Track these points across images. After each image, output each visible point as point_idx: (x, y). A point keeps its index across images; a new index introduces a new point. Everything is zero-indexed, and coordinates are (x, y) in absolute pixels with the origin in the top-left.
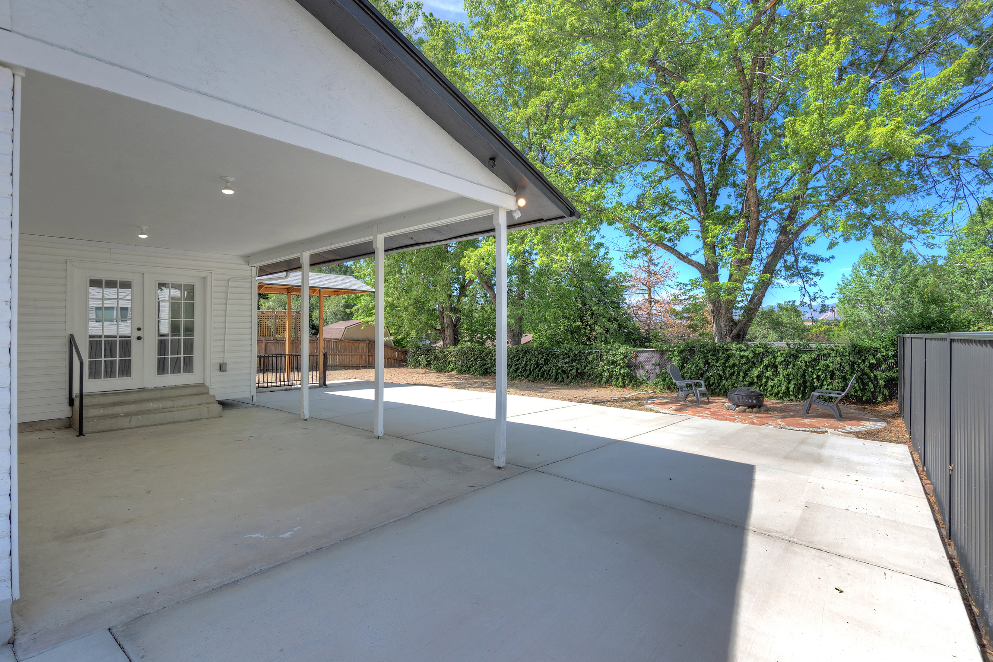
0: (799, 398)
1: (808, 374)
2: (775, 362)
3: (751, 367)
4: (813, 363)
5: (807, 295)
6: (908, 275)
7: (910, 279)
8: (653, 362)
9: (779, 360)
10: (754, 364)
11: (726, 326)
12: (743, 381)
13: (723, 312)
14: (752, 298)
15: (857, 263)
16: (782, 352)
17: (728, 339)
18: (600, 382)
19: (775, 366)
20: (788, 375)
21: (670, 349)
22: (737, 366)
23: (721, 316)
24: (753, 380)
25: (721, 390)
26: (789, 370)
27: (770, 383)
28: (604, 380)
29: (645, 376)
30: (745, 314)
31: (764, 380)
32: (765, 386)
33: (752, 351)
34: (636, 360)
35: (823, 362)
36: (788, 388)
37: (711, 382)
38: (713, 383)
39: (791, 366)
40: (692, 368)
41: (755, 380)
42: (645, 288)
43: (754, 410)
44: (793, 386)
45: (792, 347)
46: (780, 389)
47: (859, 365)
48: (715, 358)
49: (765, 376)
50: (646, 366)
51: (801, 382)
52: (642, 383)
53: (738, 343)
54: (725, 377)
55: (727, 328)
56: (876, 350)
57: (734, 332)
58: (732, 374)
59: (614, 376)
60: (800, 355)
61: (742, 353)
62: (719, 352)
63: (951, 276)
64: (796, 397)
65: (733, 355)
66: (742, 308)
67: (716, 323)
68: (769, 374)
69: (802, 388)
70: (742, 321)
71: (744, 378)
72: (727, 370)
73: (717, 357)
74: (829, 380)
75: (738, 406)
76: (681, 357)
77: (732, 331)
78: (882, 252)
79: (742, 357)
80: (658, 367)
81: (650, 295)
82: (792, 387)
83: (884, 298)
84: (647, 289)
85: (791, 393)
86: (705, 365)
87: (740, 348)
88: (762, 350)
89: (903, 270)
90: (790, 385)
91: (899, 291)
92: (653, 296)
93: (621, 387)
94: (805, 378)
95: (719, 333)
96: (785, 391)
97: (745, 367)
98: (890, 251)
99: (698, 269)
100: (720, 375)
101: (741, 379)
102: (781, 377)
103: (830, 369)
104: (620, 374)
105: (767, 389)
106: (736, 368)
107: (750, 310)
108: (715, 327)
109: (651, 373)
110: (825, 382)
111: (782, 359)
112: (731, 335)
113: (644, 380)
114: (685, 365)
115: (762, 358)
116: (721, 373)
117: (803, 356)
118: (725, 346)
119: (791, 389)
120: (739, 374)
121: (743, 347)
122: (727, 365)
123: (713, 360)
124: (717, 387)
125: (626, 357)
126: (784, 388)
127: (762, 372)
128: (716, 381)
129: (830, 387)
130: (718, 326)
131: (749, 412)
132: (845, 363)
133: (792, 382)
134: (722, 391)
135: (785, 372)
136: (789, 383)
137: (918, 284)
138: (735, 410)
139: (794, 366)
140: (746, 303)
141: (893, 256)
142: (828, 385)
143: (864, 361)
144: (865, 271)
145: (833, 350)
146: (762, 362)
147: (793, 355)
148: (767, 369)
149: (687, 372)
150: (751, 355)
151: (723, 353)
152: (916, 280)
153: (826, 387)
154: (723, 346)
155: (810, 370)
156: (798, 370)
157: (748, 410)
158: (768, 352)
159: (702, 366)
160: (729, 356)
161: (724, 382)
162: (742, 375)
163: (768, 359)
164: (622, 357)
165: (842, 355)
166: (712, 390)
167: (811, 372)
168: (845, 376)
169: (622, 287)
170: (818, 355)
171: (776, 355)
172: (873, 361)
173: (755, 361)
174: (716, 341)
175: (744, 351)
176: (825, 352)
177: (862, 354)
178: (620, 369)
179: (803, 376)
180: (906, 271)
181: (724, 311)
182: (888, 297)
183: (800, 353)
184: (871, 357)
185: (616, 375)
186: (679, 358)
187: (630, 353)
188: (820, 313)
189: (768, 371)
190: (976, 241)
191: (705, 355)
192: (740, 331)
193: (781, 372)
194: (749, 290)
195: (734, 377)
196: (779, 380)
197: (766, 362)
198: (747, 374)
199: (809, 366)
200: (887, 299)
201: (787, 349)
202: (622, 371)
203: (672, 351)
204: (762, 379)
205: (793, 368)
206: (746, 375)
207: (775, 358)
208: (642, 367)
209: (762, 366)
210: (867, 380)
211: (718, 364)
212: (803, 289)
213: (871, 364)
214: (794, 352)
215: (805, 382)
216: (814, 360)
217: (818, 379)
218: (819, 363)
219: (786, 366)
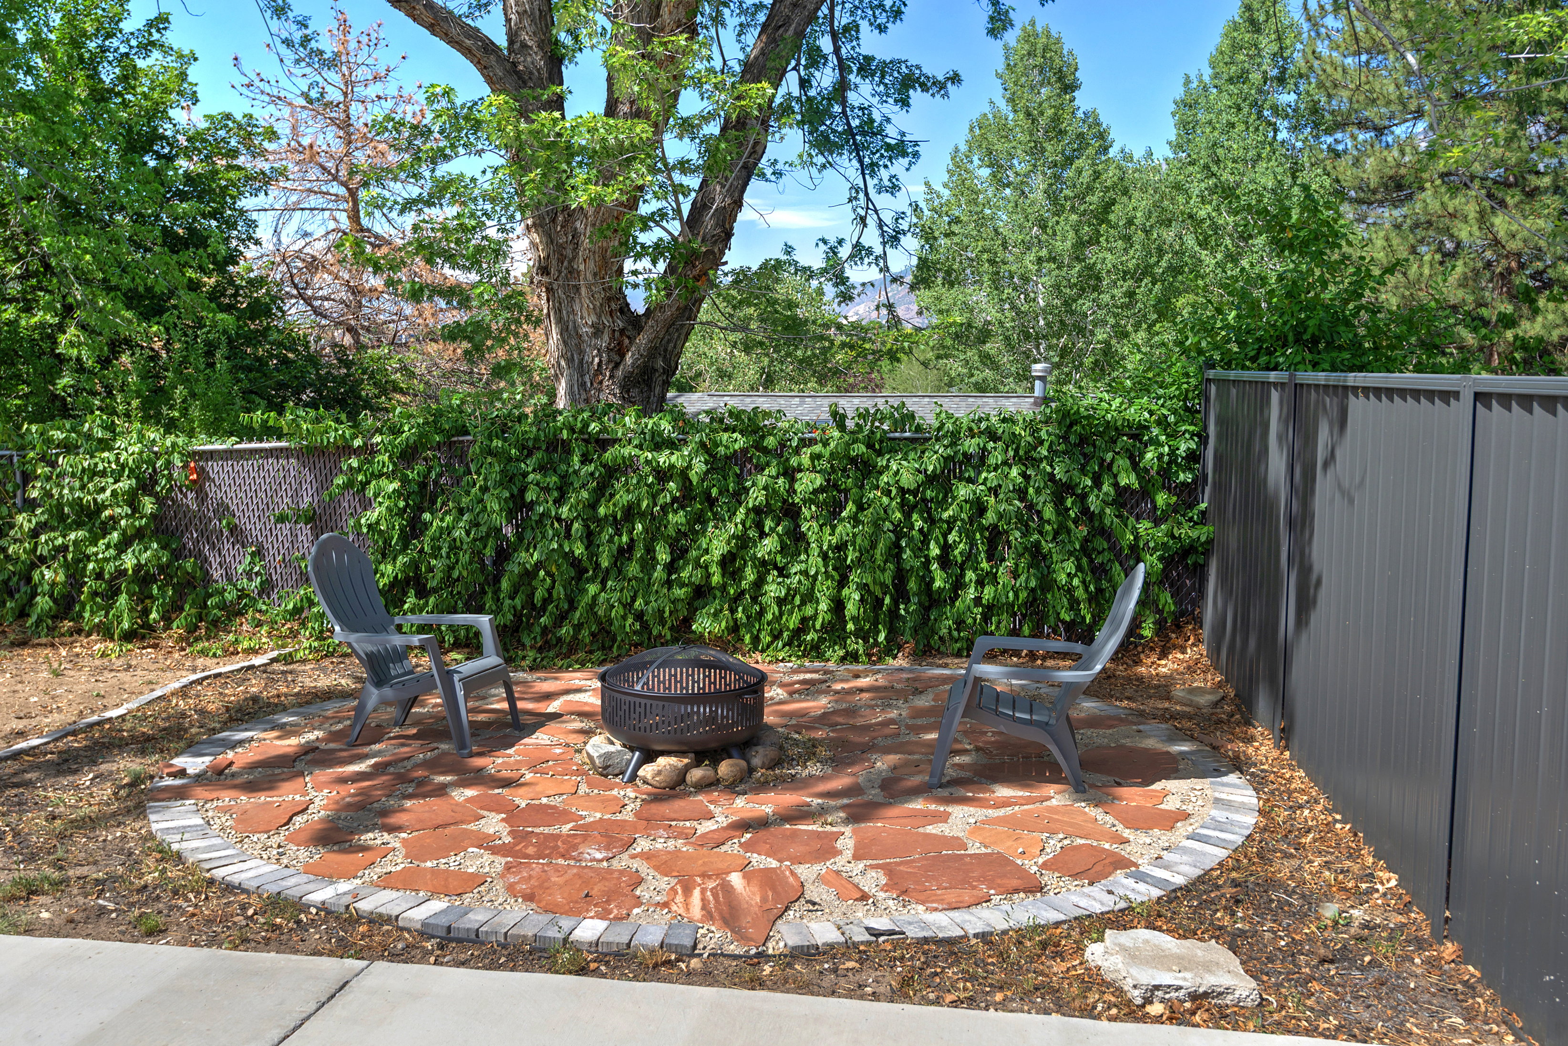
0: (876, 644)
1: (911, 539)
2: (792, 491)
3: (700, 519)
4: (929, 494)
5: (871, 221)
6: (1090, 189)
7: (1094, 199)
8: (285, 504)
9: (807, 482)
10: (711, 502)
11: (597, 332)
12: (669, 584)
13: (585, 267)
14: (698, 209)
15: (963, 148)
16: (818, 448)
17: (609, 393)
18: (22, 614)
19: (791, 512)
20: (841, 547)
21: (358, 442)
22: (642, 515)
23: (577, 289)
24: (709, 576)
25: (578, 627)
26: (844, 529)
27: (773, 589)
28: (43, 602)
29: (249, 575)
30: (672, 280)
31: (750, 575)
32: (754, 599)
33: (702, 444)
34: (202, 497)
35: (963, 491)
36: (838, 606)
37: (540, 594)
38: (547, 601)
39: (851, 507)
40: (456, 534)
41: (716, 579)
42: (336, 189)
43: (725, 768)
44: (857, 596)
45: (850, 424)
46: (809, 611)
47: (1083, 497)
48: (553, 480)
49: (754, 558)
50: (253, 527)
51: (887, 577)
52: (234, 612)
53: (645, 413)
54: (598, 565)
55: (604, 342)
56: (1138, 432)
57: (629, 359)
58: (624, 553)
59: (90, 584)
60: (881, 462)
61: (663, 458)
62: (568, 452)
63: (1181, 199)
64: (866, 640)
65: (627, 466)
66: (657, 251)
67: (559, 321)
68: (768, 546)
69: (887, 600)
70: (660, 307)
71: (671, 567)
72: (605, 537)
73: (564, 477)
74: (985, 565)
75: (649, 756)
76: (405, 481)
77: (622, 356)
78: (1028, 114)
79: (663, 475)
80: (307, 530)
81: (354, 217)
82: (852, 596)
83: (1031, 256)
84: (342, 191)
85: (850, 626)
86: (510, 518)
87: (656, 433)
88: (739, 442)
89: (1080, 172)
90: (845, 592)
91: (1071, 234)
92: (365, 222)
93: (129, 636)
94: (898, 556)
95: (570, 361)
96: (828, 617)
97: (678, 518)
98: (1050, 112)
99: (478, 63)
100: (575, 563)
101: (659, 573)
102: (815, 563)
103: (990, 517)
104: (121, 573)
105: (761, 613)
106: (639, 527)
107: (691, 258)
108: (555, 335)
109: (274, 556)
110: (970, 575)
111: (819, 481)
112: (619, 373)
113: (243, 594)
114: (427, 516)
115: (740, 478)
116: (579, 550)
117: (894, 467)
118: (594, 427)
119: (851, 609)
120: (650, 550)
121: (666, 426)
122: (602, 511)
123: (547, 489)
124: (561, 618)
125: (146, 485)
126: (823, 606)
127: (743, 542)
128: (559, 591)
129: (988, 593)
130: (569, 333)
131: (704, 786)
132: (1038, 491)
133: (854, 577)
134: (585, 633)
135: (829, 539)
136: (843, 582)
137: (1112, 217)
138: (634, 777)
139: (861, 508)
140: (675, 227)
141: (1056, 130)
142: (980, 583)
143: (1097, 483)
144: (985, 172)
145: (993, 436)
146: (739, 494)
147: (853, 460)
148: (759, 526)
149: (436, 552)
150: (699, 466)
151: (586, 459)
152: (1108, 206)
153: (971, 593)
154: (586, 425)
155: (919, 524)
156: (876, 524)
157: (696, 774)
158: (766, 451)
159: (499, 520)
160: (612, 472)
161: (592, 589)
162: (663, 555)
163: (762, 480)
164: (125, 484)
165: (1027, 459)
166: (545, 630)
167: (921, 530)
168: (1037, 545)
169: (233, 175)
170: (947, 459)
171: (794, 461)
172: (1128, 479)
173: (714, 492)
174: (561, 404)
175: (673, 445)
176: (971, 445)
177: (1089, 449)
178: (122, 547)
179: (894, 552)
180: (1087, 175)
181: (591, 264)
182: (1044, 253)
183: (880, 453)
184: (1122, 462)
185: (99, 576)
186: (396, 485)
187: (169, 464)
188: (913, 287)
189: (763, 535)
190: (1240, 101)
191: (512, 468)
192: (653, 352)
193: (812, 537)
194: (684, 166)
195: (633, 569)
196: (805, 573)
197: (756, 496)
198: (685, 551)
199: (915, 506)
200: (1040, 260)
201: (836, 434)
202: (129, 561)
203: (369, 451)
204: (741, 569)
205: (855, 520)
206: (679, 554)
207: (790, 473)
208: (234, 530)
209: (741, 512)
210: (1107, 556)
211: (564, 512)
212: (861, 195)
213: (1122, 491)
214: (860, 449)
215: (901, 576)
216: (931, 480)
217: (945, 561)
218: (948, 490)
219: (833, 511)
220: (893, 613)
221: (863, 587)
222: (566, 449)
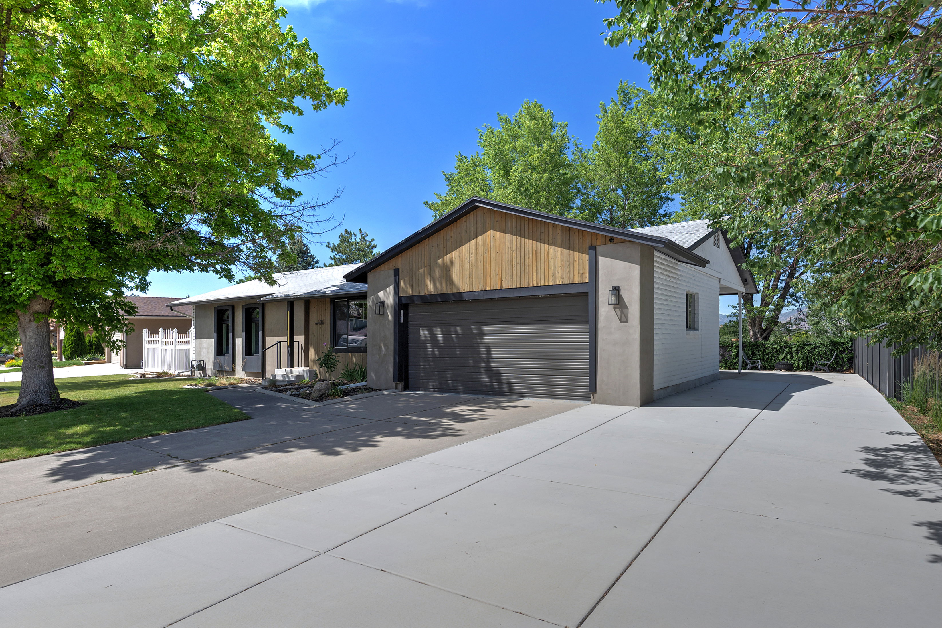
1: (809, 356)
2: (792, 350)
3: (778, 354)
4: (812, 351)
9: (794, 349)
11: (758, 332)
14: (773, 316)
16: (795, 345)
19: (792, 353)
23: (755, 326)
26: (799, 355)
30: (770, 324)
35: (817, 350)
39: (800, 352)
45: (800, 342)
47: (834, 351)
56: (843, 343)
67: (753, 330)
71: (775, 360)
72: (765, 356)
74: (820, 360)
77: (762, 334)
79: (773, 349)
82: (801, 364)
85: (800, 367)
88: (784, 344)
95: (754, 336)
96: (797, 366)
97: (775, 354)
103: (820, 354)
106: (770, 355)
108: (752, 332)
111: (796, 349)
112: (762, 337)
115: (784, 349)
116: (761, 358)
117: (806, 347)
120: (771, 358)
122: (765, 353)
127: (785, 357)
130: (754, 332)
132: (828, 350)
139: (802, 352)
143: (837, 349)
145: (821, 344)
146: (784, 351)
147: (800, 347)
150: (779, 347)
151: (762, 347)
155: (810, 354)
156: (804, 354)
158: (788, 345)
160: (766, 348)
163: (787, 349)
165: (826, 347)
170: (814, 346)
172: (841, 349)
173: (781, 351)
175: (775, 345)
176: (818, 345)
177: (836, 345)
179: (807, 358)
181: (757, 323)
183: (804, 346)
184: (840, 347)
189: (788, 356)
195: (769, 360)
196: (794, 361)
197: (787, 351)
198: (777, 358)
199: (810, 352)
201: (798, 343)
205: (801, 354)
207: (791, 348)
210: (839, 359)
213: (840, 351)
214: (801, 345)
215: (808, 361)
216: (812, 349)
217: (814, 359)
218: (814, 350)
219: (797, 353)
220: (807, 366)
221: (802, 362)
222: (759, 346)
